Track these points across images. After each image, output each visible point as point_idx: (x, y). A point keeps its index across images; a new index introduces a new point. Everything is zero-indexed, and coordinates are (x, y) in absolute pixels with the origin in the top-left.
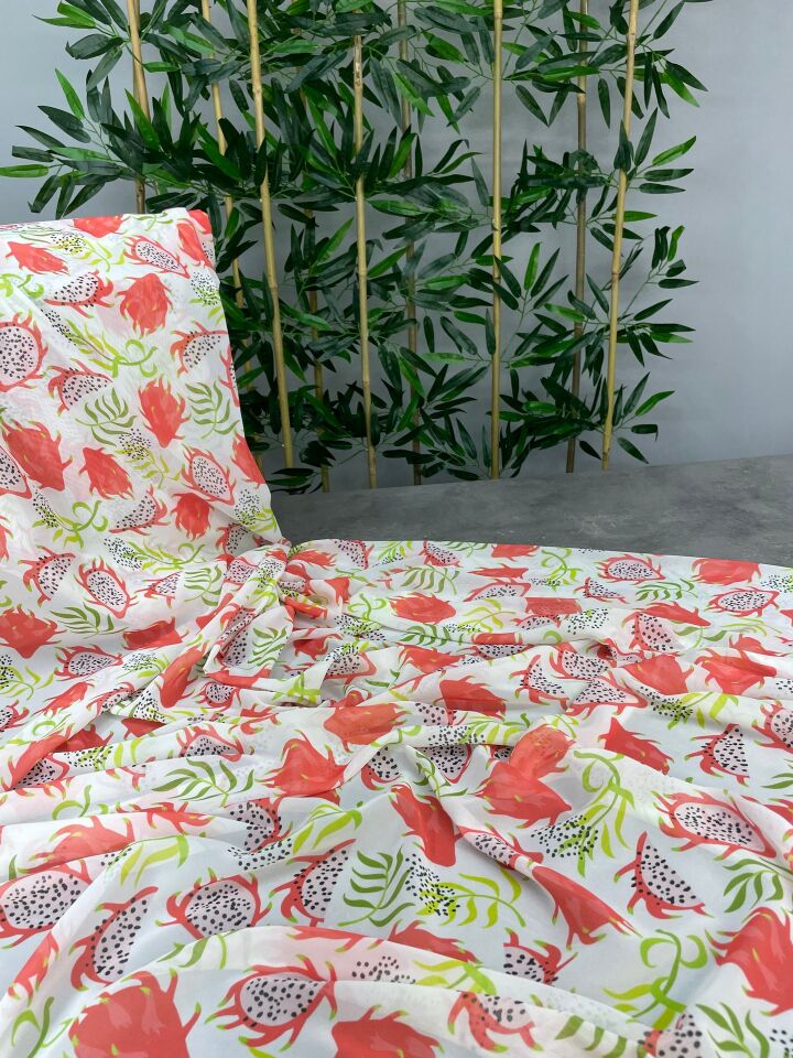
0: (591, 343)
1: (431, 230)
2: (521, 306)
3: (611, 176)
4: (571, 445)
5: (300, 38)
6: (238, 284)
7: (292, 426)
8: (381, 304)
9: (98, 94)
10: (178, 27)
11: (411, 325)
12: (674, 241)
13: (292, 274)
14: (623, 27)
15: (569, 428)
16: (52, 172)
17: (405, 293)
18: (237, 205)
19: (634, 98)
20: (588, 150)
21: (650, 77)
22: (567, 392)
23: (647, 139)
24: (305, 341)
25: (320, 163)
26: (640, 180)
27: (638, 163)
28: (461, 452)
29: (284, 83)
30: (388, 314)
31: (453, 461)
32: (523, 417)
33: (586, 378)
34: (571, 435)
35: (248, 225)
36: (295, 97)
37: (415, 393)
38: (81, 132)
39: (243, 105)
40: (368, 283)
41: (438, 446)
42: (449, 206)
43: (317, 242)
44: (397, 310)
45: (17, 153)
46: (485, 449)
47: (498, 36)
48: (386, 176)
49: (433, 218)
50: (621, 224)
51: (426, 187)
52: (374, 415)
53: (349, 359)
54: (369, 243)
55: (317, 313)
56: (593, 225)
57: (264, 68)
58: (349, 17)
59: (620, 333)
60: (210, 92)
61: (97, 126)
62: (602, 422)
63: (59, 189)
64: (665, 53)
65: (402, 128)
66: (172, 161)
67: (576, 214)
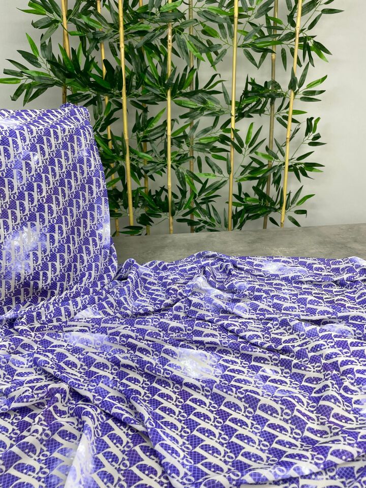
0: (276, 171)
1: (202, 115)
2: (243, 153)
3: (286, 93)
4: (265, 219)
5: (142, 23)
6: (110, 137)
7: (133, 206)
8: (177, 149)
9: (46, 45)
10: (86, 15)
11: (191, 159)
12: (315, 124)
13: (135, 134)
14: (293, 24)
15: (265, 210)
16: (22, 82)
17: (188, 145)
18: (111, 100)
19: (298, 58)
20: (276, 80)
21: (306, 48)
22: (264, 193)
23: (304, 76)
24: (141, 166)
25: (151, 82)
26: (300, 95)
27: (300, 87)
28: (214, 220)
29: (135, 44)
30: (181, 154)
31: (210, 225)
32: (243, 205)
33: (273, 188)
34: (265, 214)
35: (115, 110)
36: (139, 50)
37: (192, 192)
38: (37, 63)
39: (115, 54)
40: (172, 139)
41: (203, 218)
42: (211, 104)
43: (148, 118)
44: (185, 153)
45: (6, 72)
46: (225, 219)
47: (236, 27)
48: (181, 89)
49: (203, 109)
50: (291, 116)
51: (200, 95)
52: (172, 202)
53: (161, 175)
54: (173, 120)
55: (147, 153)
56: (278, 116)
57: (125, 36)
58: (166, 14)
59: (290, 167)
60: (99, 47)
61: (45, 60)
62: (280, 208)
63: (26, 90)
64: (313, 37)
65: (190, 67)
66: (80, 78)
67: (270, 110)
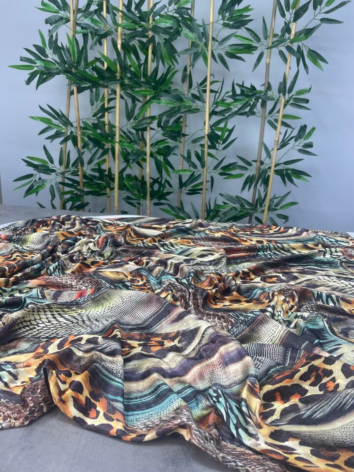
4: (251, 218)
6: (106, 122)
13: (131, 121)
16: (36, 68)
23: (294, 83)
38: (45, 54)
50: (281, 119)
59: (276, 171)
60: (103, 42)
67: (261, 112)
